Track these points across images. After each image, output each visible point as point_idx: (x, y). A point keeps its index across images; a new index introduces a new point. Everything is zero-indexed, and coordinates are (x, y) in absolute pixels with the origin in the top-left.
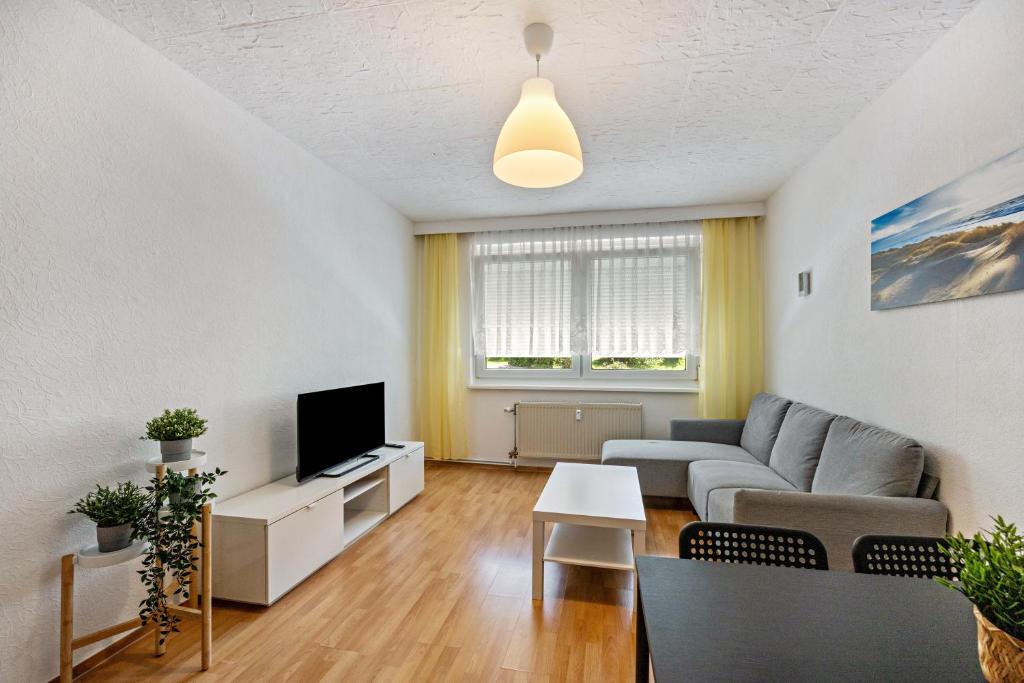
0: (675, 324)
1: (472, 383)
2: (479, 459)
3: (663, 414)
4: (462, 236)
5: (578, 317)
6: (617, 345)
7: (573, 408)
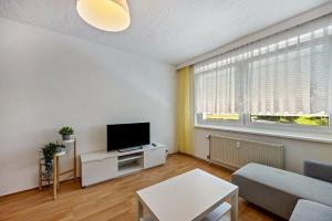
0: (311, 92)
1: (196, 124)
2: (197, 155)
3: (300, 156)
4: (191, 66)
5: (239, 94)
6: (263, 108)
7: (236, 141)
